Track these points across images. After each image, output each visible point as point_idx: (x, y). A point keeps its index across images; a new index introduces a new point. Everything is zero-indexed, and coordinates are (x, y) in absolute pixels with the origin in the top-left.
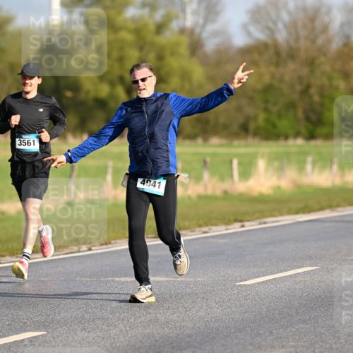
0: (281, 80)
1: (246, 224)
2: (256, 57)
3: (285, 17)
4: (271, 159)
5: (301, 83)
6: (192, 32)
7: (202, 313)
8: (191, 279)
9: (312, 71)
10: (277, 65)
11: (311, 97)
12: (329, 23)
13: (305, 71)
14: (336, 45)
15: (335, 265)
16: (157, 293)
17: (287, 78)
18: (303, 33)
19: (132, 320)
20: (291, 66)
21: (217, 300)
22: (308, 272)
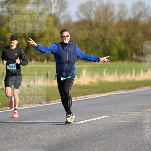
0: (93, 36)
1: (78, 97)
2: (82, 26)
3: (94, 9)
4: (88, 70)
5: (101, 38)
6: (54, 15)
7: (59, 136)
9: (106, 32)
10: (91, 30)
11: (105, 43)
12: (113, 11)
13: (103, 32)
14: (116, 21)
15: (116, 115)
17: (95, 35)
18: (102, 16)
19: (29, 139)
20: (97, 30)
21: (66, 130)
22: (104, 118)
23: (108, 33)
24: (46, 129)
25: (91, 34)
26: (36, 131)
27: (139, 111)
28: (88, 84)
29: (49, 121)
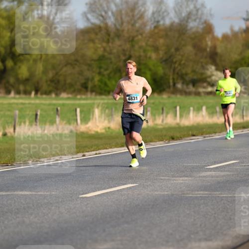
0: (110, 53)
1: (87, 154)
2: (93, 36)
3: (114, 8)
4: (104, 108)
5: (125, 55)
7: (55, 217)
8: (48, 193)
9: (133, 46)
10: (108, 42)
12: (145, 12)
14: (149, 28)
15: (149, 183)
16: (24, 203)
17: (115, 51)
20: (118, 42)
21: (66, 207)
22: (130, 188)
23: (136, 47)
24: (33, 206)
25: (108, 49)
26: (17, 209)
27: (187, 177)
28: (103, 131)
29: (38, 192)
